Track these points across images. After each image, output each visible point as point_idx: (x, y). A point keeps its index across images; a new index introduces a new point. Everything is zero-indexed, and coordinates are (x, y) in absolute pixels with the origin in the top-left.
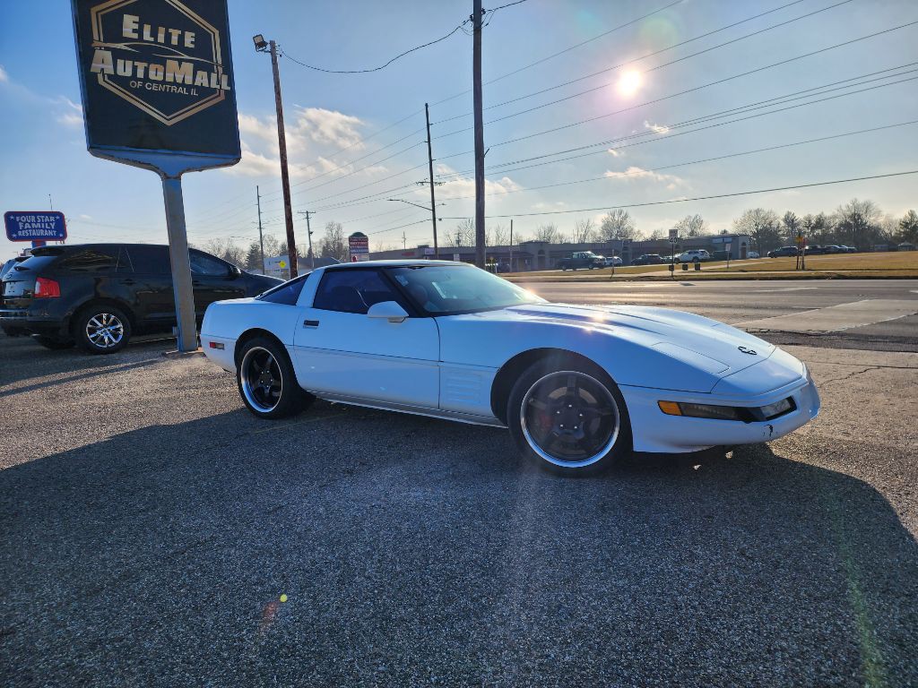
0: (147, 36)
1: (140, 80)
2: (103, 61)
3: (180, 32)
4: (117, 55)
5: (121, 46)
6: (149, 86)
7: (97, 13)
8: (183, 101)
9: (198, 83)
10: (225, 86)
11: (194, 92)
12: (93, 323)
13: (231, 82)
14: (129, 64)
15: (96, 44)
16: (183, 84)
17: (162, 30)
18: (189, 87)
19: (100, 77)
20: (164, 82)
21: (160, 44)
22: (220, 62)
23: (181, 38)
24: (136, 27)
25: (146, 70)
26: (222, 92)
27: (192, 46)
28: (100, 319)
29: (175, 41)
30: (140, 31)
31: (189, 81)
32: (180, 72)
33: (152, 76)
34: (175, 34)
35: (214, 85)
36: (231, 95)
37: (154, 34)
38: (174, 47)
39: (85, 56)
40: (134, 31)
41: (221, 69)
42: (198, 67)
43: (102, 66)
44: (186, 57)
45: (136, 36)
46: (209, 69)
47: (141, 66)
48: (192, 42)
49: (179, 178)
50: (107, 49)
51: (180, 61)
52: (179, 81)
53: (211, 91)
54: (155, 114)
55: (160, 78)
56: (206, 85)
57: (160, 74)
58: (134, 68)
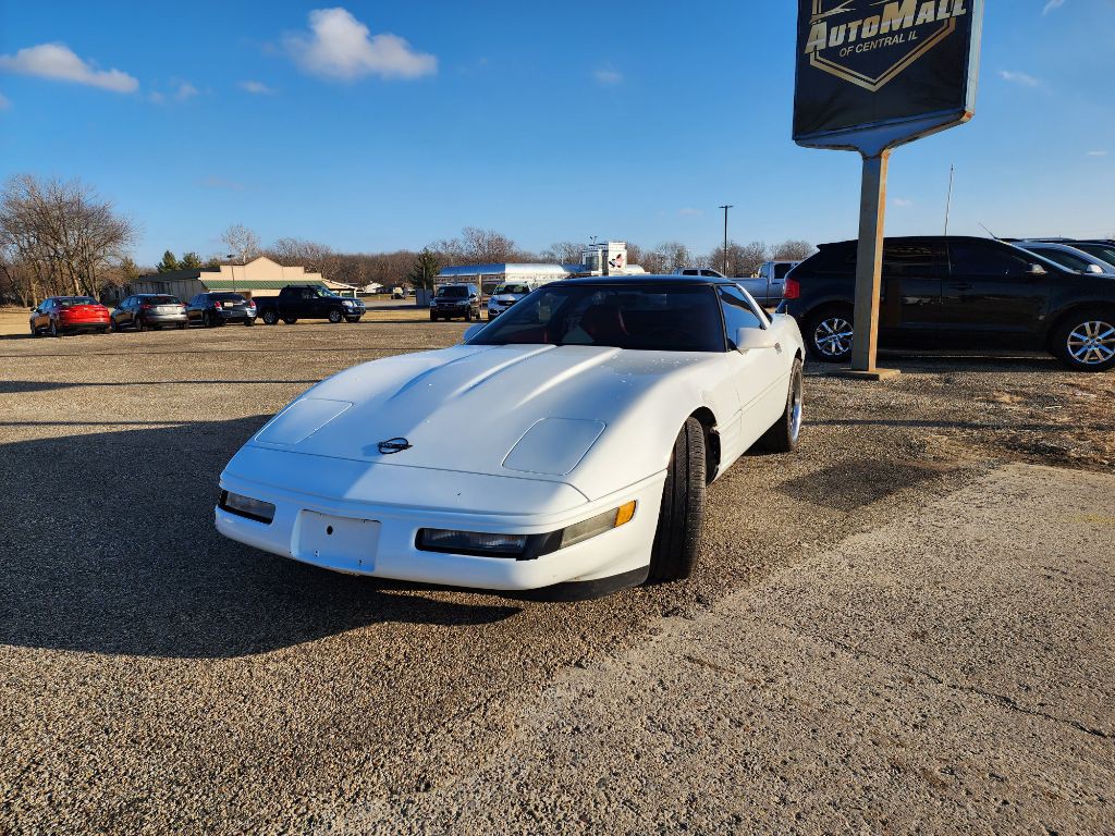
1: (852, 43)
2: (820, 36)
4: (833, 22)
5: (837, 10)
6: (860, 48)
8: (896, 53)
9: (919, 21)
10: (958, 10)
11: (912, 37)
12: (823, 328)
14: (843, 28)
15: (814, 18)
16: (901, 30)
18: (907, 31)
19: (812, 56)
20: (878, 36)
25: (860, 29)
26: (953, 21)
28: (831, 324)
31: (908, 24)
32: (900, 15)
33: (865, 34)
35: (942, 14)
36: (965, 21)
39: (803, 36)
43: (816, 43)
47: (854, 26)
49: (879, 156)
50: (823, 20)
52: (896, 27)
53: (937, 24)
54: (860, 81)
55: (873, 33)
56: (930, 19)
57: (875, 27)
58: (848, 31)
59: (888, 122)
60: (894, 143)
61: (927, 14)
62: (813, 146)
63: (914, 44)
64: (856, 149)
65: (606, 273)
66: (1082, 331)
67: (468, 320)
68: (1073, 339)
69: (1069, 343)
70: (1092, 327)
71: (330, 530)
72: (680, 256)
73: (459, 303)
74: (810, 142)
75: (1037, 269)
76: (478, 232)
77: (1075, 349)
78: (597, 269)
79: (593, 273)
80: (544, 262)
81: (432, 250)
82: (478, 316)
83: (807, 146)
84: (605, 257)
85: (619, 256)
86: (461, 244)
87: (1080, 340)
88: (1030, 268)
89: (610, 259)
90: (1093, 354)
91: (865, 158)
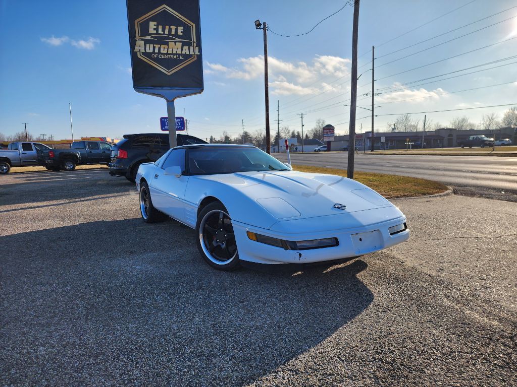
0: (160, 31)
1: (156, 53)
2: (140, 46)
3: (176, 27)
4: (147, 42)
6: (160, 56)
7: (138, 22)
8: (177, 62)
9: (183, 53)
10: (197, 53)
11: (182, 58)
13: (200, 50)
14: (152, 45)
15: (137, 38)
16: (176, 54)
17: (167, 27)
18: (179, 55)
19: (138, 53)
20: (167, 54)
21: (166, 34)
22: (195, 40)
23: (176, 30)
24: (155, 27)
26: (196, 56)
27: (182, 34)
29: (173, 32)
30: (157, 29)
31: (179, 52)
32: (175, 48)
33: (162, 51)
34: (173, 28)
35: (192, 53)
36: (200, 57)
37: (163, 30)
38: (173, 35)
39: (133, 44)
40: (154, 29)
41: (195, 44)
42: (184, 44)
43: (140, 48)
44: (178, 40)
45: (155, 32)
46: (189, 45)
47: (157, 46)
48: (181, 32)
49: (173, 101)
50: (142, 40)
51: (175, 42)
52: (175, 52)
53: (190, 56)
54: (163, 70)
55: (166, 52)
56: (188, 53)
57: (166, 50)
58: (154, 48)
59: (175, 88)
60: (178, 97)
61: (186, 50)
62: (143, 92)
64: (163, 97)
71: (361, 240)
74: (145, 90)
91: (168, 101)
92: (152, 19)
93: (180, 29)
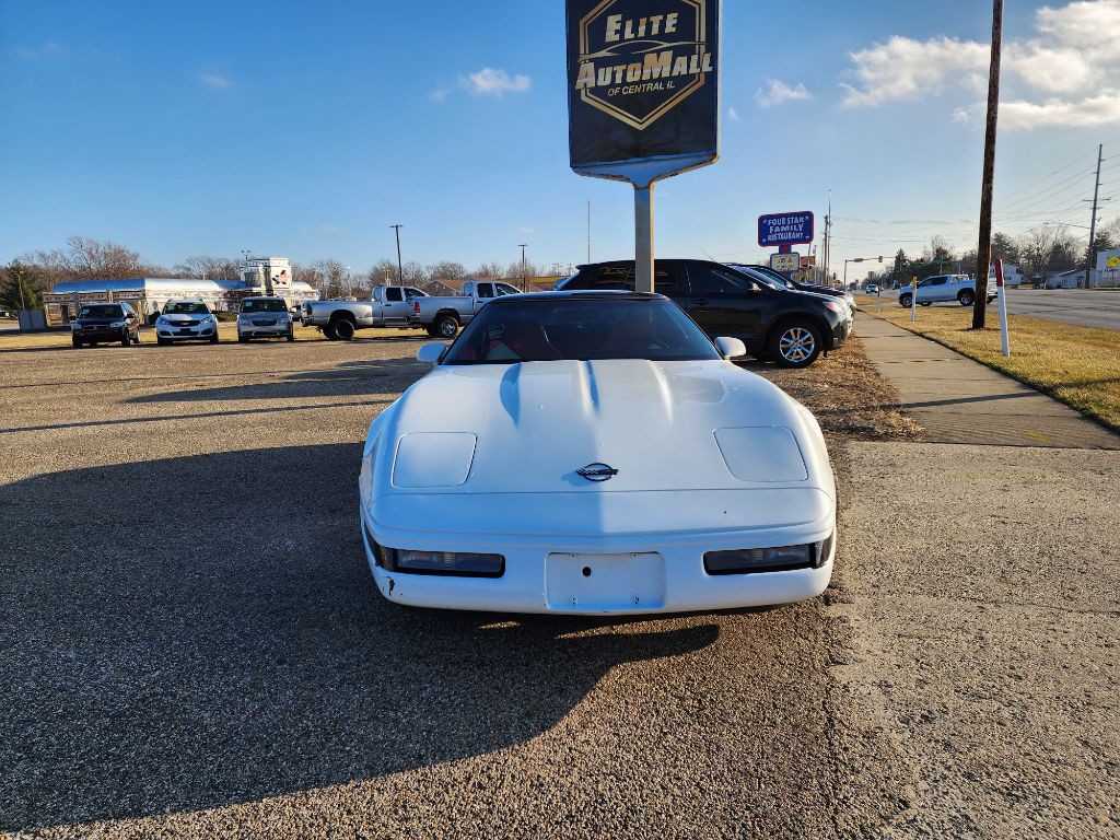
0: (628, 34)
1: (618, 85)
2: (588, 76)
3: (661, 17)
4: (600, 64)
5: (603, 53)
6: (625, 90)
7: (584, 24)
8: (658, 98)
9: (675, 73)
10: (707, 68)
11: (670, 86)
14: (609, 70)
15: (582, 57)
16: (660, 79)
17: (643, 21)
18: (666, 79)
19: (583, 92)
20: (641, 82)
21: (642, 38)
22: (703, 39)
23: (663, 24)
24: (618, 27)
25: (625, 72)
26: (703, 76)
27: (674, 30)
29: (655, 31)
30: (621, 32)
31: (666, 74)
32: (659, 65)
33: (629, 79)
34: (656, 20)
35: (694, 70)
36: (712, 77)
37: (635, 30)
38: (655, 37)
39: (573, 73)
40: (617, 32)
41: (703, 48)
42: (677, 52)
43: (585, 80)
44: (666, 45)
45: (617, 38)
46: (688, 52)
47: (619, 69)
48: (674, 26)
49: (648, 187)
50: (591, 60)
51: (658, 52)
52: (656, 76)
53: (690, 78)
54: (629, 120)
55: (637, 79)
56: (684, 72)
57: (638, 72)
58: (614, 74)
59: (654, 158)
60: (660, 176)
61: (681, 67)
62: (589, 174)
63: (672, 92)
64: (628, 180)
65: (270, 291)
66: (789, 336)
67: (126, 344)
68: (784, 342)
69: (781, 346)
70: (796, 332)
71: (587, 572)
72: (336, 274)
73: (113, 325)
74: (591, 170)
75: (755, 287)
76: (90, 241)
77: (785, 351)
78: (260, 286)
79: (255, 290)
80: (177, 277)
81: (23, 263)
82: (136, 340)
83: (583, 174)
84: (267, 273)
85: (283, 272)
86: (66, 255)
87: (787, 343)
88: (752, 287)
89: (273, 275)
90: (797, 353)
91: (636, 188)
92: (612, 11)
93: (672, 19)
